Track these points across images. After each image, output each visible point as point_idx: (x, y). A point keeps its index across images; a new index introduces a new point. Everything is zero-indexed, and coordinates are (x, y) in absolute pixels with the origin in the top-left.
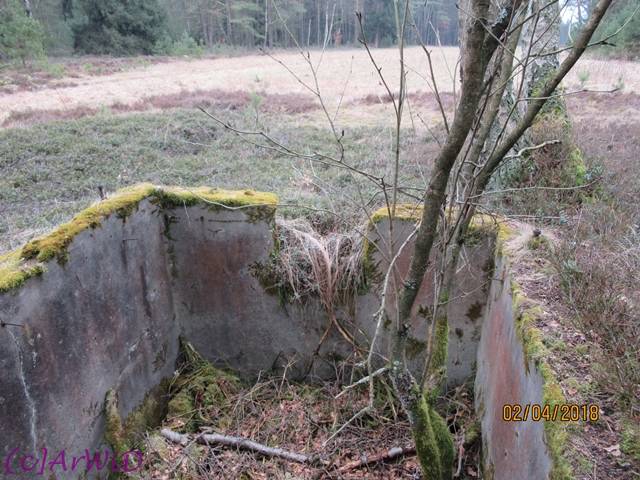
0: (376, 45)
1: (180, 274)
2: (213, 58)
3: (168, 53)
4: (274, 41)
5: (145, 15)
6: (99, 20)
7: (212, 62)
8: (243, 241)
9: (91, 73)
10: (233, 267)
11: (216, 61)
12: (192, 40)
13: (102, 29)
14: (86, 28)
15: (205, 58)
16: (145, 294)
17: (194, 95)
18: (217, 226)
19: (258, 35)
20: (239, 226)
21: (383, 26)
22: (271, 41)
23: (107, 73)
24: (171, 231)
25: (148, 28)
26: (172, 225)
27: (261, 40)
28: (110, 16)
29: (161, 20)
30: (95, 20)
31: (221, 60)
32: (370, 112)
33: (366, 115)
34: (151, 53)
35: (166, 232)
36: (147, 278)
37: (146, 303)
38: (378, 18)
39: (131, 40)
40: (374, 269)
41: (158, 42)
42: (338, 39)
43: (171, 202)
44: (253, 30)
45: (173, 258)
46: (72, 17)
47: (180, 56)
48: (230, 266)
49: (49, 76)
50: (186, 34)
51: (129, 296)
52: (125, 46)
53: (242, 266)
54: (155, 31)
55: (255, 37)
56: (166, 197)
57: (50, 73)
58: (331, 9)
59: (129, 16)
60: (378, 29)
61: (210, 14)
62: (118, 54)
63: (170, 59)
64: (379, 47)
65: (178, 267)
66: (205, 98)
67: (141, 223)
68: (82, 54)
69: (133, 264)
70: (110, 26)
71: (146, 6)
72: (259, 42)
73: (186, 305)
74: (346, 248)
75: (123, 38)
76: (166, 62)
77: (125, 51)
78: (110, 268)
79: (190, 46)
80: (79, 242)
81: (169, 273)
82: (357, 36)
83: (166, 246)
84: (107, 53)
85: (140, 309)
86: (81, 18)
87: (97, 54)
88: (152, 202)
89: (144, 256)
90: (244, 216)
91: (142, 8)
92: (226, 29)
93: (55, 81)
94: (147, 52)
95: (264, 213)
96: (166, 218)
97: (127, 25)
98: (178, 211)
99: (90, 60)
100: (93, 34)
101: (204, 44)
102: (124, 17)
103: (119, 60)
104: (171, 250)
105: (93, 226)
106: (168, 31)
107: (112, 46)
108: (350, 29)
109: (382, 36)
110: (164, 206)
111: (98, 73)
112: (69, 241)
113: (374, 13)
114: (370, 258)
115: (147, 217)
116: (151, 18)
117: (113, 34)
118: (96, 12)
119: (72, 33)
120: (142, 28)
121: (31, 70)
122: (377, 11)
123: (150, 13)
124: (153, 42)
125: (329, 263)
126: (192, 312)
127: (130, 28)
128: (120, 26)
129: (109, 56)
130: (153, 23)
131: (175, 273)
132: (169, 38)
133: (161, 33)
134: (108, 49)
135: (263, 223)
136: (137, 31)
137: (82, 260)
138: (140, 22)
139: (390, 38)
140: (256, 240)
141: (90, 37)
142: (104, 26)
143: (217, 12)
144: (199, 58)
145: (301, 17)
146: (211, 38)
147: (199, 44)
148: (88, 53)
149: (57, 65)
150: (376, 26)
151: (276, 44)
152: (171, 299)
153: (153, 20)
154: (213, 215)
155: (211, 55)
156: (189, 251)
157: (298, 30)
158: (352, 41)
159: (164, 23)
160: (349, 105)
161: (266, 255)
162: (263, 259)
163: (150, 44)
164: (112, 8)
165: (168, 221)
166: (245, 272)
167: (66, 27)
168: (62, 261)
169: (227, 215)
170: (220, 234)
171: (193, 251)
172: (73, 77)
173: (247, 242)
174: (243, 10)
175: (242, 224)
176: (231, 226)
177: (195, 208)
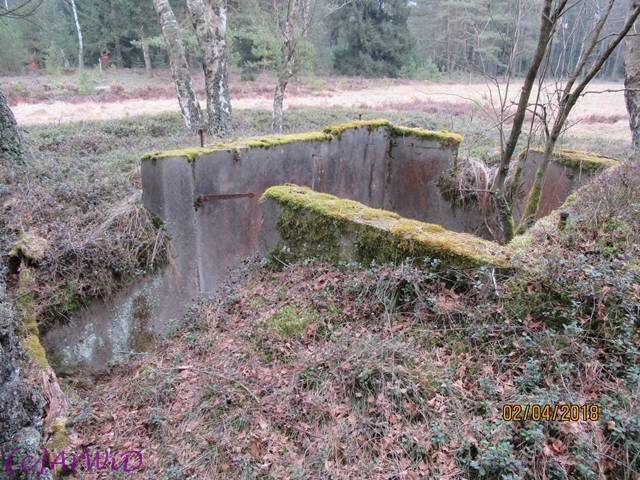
1: (392, 181)
2: (450, 84)
3: (410, 77)
4: (517, 71)
5: (397, 43)
6: (357, 47)
7: (449, 86)
8: (435, 161)
9: (344, 89)
10: (426, 178)
11: (453, 86)
12: (434, 65)
13: (358, 54)
14: (345, 53)
15: (443, 83)
16: (371, 183)
17: (425, 103)
18: (420, 150)
19: (501, 64)
20: (433, 151)
22: (514, 71)
23: (357, 89)
24: (392, 152)
25: (398, 55)
26: (393, 149)
27: (504, 70)
28: (367, 44)
29: (410, 47)
30: (354, 47)
31: (458, 85)
34: (395, 76)
35: (389, 152)
36: (374, 173)
37: (370, 188)
39: (381, 64)
40: (518, 187)
41: (403, 68)
43: (396, 133)
44: (496, 60)
45: (390, 170)
46: (336, 44)
48: (424, 178)
50: (430, 60)
51: (363, 178)
52: (375, 70)
53: (431, 179)
54: (401, 57)
55: (498, 67)
56: (394, 129)
57: (313, 86)
59: (383, 44)
61: (456, 43)
62: (368, 76)
63: (411, 82)
65: (391, 176)
66: (433, 106)
67: (377, 139)
68: (338, 75)
69: (368, 161)
70: (365, 51)
71: (400, 35)
72: (500, 72)
75: (374, 63)
76: (408, 84)
77: (375, 74)
78: (358, 156)
80: (348, 133)
81: (386, 178)
83: (387, 162)
84: (358, 74)
85: (366, 189)
86: (344, 45)
87: (351, 75)
88: (386, 130)
89: (375, 159)
90: (438, 145)
91: (395, 36)
92: (470, 58)
93: (316, 93)
94: (392, 75)
95: (452, 144)
96: (391, 142)
97: (380, 51)
98: (399, 139)
99: (344, 79)
100: (351, 59)
101: (445, 70)
102: (379, 45)
103: (367, 81)
104: (389, 165)
105: (356, 128)
106: (414, 58)
107: (364, 69)
110: (391, 135)
111: (350, 88)
112: (344, 130)
115: (381, 137)
116: (402, 45)
117: (366, 58)
118: (356, 40)
119: (334, 58)
120: (392, 55)
121: (301, 83)
123: (402, 41)
124: (399, 67)
125: (488, 181)
127: (382, 54)
128: (374, 53)
129: (359, 77)
130: (402, 50)
131: (389, 180)
132: (413, 64)
133: (408, 59)
134: (360, 70)
135: (449, 151)
136: (387, 57)
137: (347, 143)
138: (392, 49)
140: (443, 162)
141: (347, 61)
142: (361, 53)
143: (463, 42)
144: (438, 82)
146: (453, 67)
147: (440, 70)
148: (343, 74)
149: (320, 81)
152: (383, 196)
153: (403, 48)
154: (419, 143)
155: (450, 81)
156: (400, 167)
159: (412, 51)
162: (446, 176)
163: (396, 68)
164: (370, 36)
165: (392, 145)
166: (433, 183)
167: (330, 52)
168: (340, 139)
169: (428, 144)
170: (421, 156)
171: (403, 166)
172: (330, 90)
173: (438, 163)
174: (490, 40)
175: (436, 151)
176: (429, 151)
177: (409, 138)
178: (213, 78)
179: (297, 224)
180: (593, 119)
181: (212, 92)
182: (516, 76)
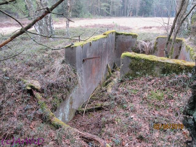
0: (143, 16)
1: (116, 49)
2: (95, 19)
3: (83, 17)
5: (77, 7)
8: (130, 42)
12: (90, 13)
18: (126, 39)
19: (108, 13)
20: (130, 39)
21: (145, 11)
26: (117, 39)
29: (81, 8)
32: (146, 30)
33: (145, 31)
35: (115, 40)
37: (112, 52)
38: (144, 8)
40: (156, 48)
41: (80, 14)
42: (131, 14)
44: (107, 11)
47: (86, 18)
48: (127, 47)
49: (55, 22)
50: (88, 12)
51: (111, 49)
53: (129, 47)
54: (80, 11)
56: (117, 33)
58: (130, 6)
60: (144, 11)
64: (144, 17)
65: (116, 47)
71: (78, 4)
72: (108, 15)
73: (116, 56)
74: (151, 44)
76: (83, 19)
79: (89, 15)
82: (137, 14)
90: (131, 37)
93: (57, 23)
94: (77, 17)
95: (135, 36)
98: (118, 36)
101: (93, 15)
104: (116, 44)
105: (110, 33)
106: (83, 11)
108: (135, 11)
109: (145, 14)
110: (116, 35)
113: (143, 7)
114: (156, 46)
120: (76, 10)
122: (144, 6)
123: (79, 6)
125: (147, 47)
126: (117, 57)
130: (79, 9)
132: (83, 13)
133: (81, 12)
135: (135, 38)
139: (147, 15)
140: (133, 42)
144: (92, 19)
145: (120, 8)
146: (95, 14)
150: (143, 11)
151: (113, 15)
152: (114, 54)
154: (125, 37)
157: (119, 12)
158: (135, 15)
160: (139, 29)
161: (135, 45)
162: (134, 46)
163: (78, 15)
165: (116, 38)
166: (130, 49)
169: (128, 37)
170: (126, 41)
171: (120, 44)
172: (61, 22)
173: (131, 42)
174: (105, 6)
175: (131, 39)
176: (128, 39)
177: (122, 35)
178: (49, 18)
179: (138, 64)
180: (145, 28)
181: (49, 23)
182: (112, 16)
